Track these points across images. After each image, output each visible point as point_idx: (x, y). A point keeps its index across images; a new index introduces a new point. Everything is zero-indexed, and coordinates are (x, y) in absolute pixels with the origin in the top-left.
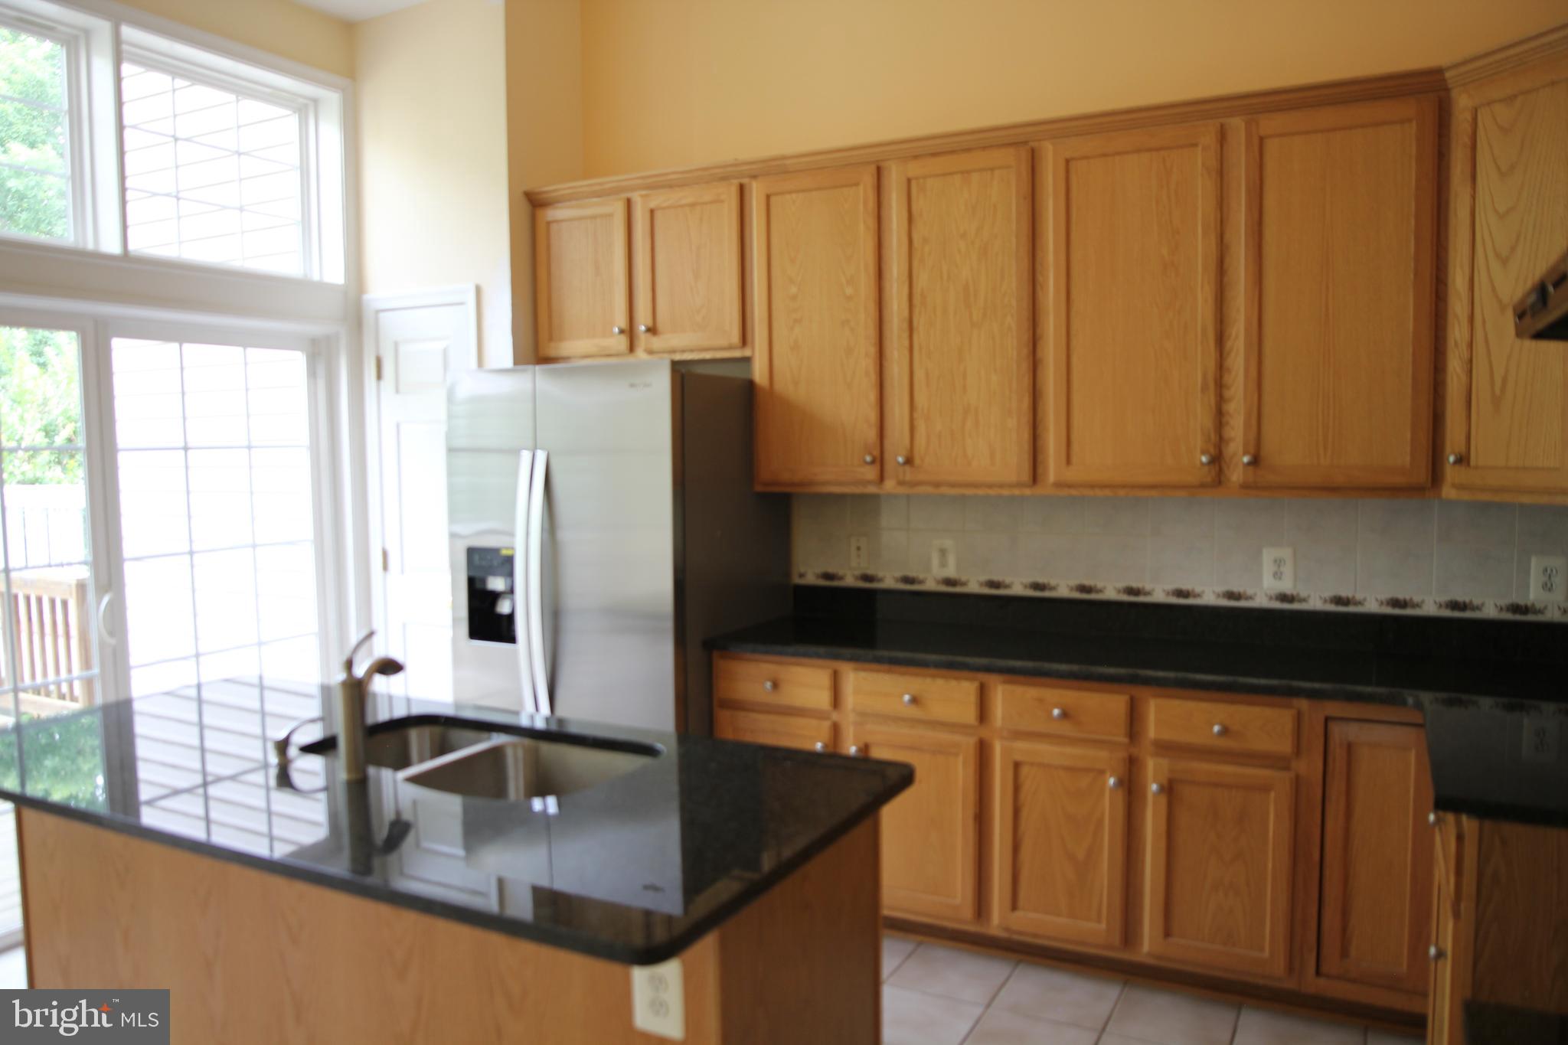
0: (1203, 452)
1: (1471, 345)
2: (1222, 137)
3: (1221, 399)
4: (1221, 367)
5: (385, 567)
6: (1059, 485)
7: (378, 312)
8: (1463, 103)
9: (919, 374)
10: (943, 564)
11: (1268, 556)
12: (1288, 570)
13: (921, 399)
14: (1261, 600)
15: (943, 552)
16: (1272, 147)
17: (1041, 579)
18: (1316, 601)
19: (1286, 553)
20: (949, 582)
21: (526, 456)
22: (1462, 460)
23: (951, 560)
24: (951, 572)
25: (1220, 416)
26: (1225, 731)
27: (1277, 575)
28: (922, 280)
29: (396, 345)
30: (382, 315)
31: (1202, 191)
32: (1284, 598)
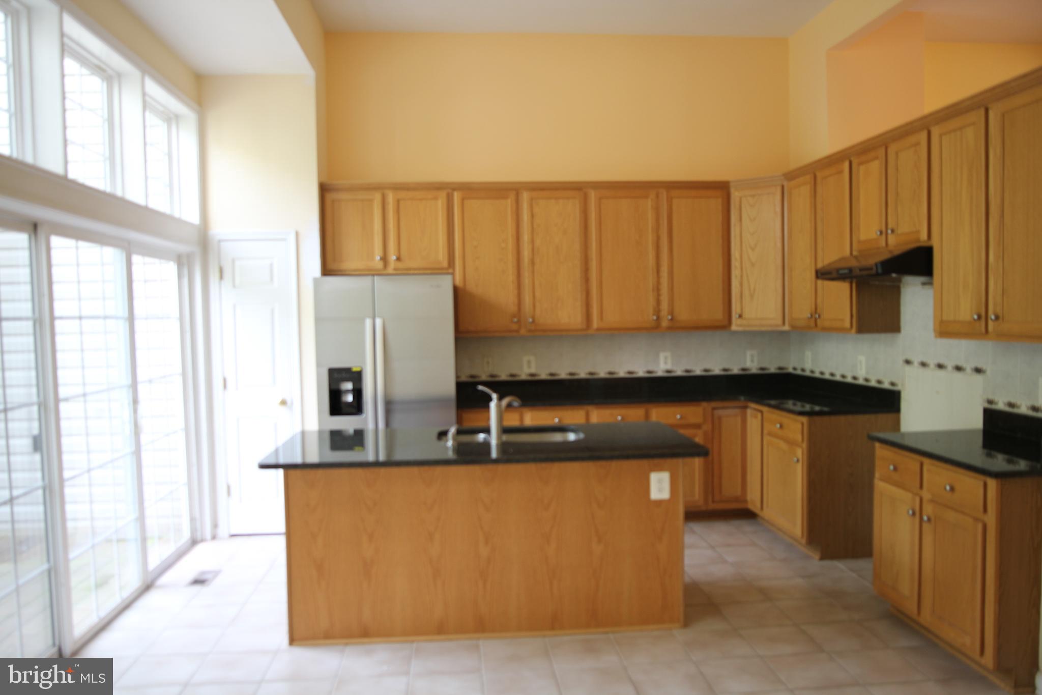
0: (654, 315)
1: (742, 276)
2: (657, 196)
3: (659, 295)
4: (658, 283)
5: (225, 386)
6: (598, 329)
7: (220, 241)
8: (735, 195)
9: (537, 283)
10: (529, 367)
11: (662, 356)
12: (669, 361)
13: (538, 294)
14: (660, 373)
15: (529, 362)
16: (675, 201)
17: (573, 371)
18: (679, 372)
19: (668, 354)
20: (532, 375)
21: (368, 322)
22: (740, 316)
23: (533, 365)
24: (533, 370)
25: (658, 302)
26: (681, 418)
27: (666, 363)
28: (538, 242)
29: (233, 261)
30: (222, 244)
31: (650, 216)
32: (668, 371)
